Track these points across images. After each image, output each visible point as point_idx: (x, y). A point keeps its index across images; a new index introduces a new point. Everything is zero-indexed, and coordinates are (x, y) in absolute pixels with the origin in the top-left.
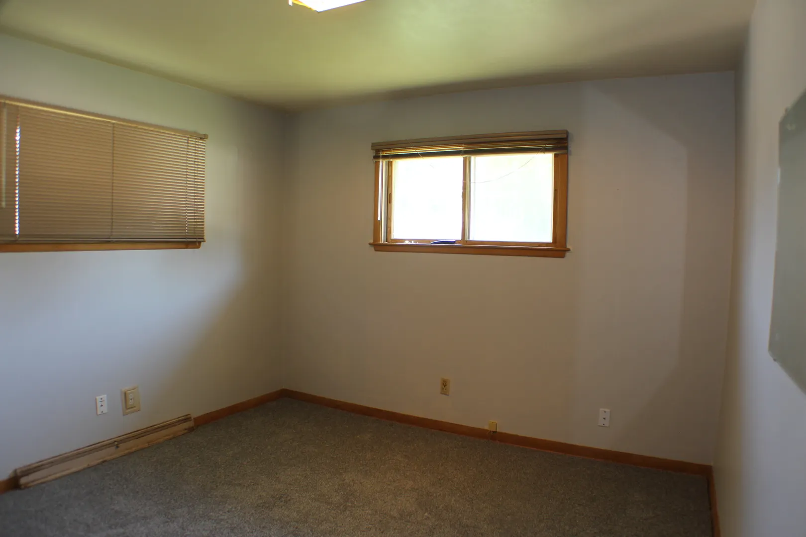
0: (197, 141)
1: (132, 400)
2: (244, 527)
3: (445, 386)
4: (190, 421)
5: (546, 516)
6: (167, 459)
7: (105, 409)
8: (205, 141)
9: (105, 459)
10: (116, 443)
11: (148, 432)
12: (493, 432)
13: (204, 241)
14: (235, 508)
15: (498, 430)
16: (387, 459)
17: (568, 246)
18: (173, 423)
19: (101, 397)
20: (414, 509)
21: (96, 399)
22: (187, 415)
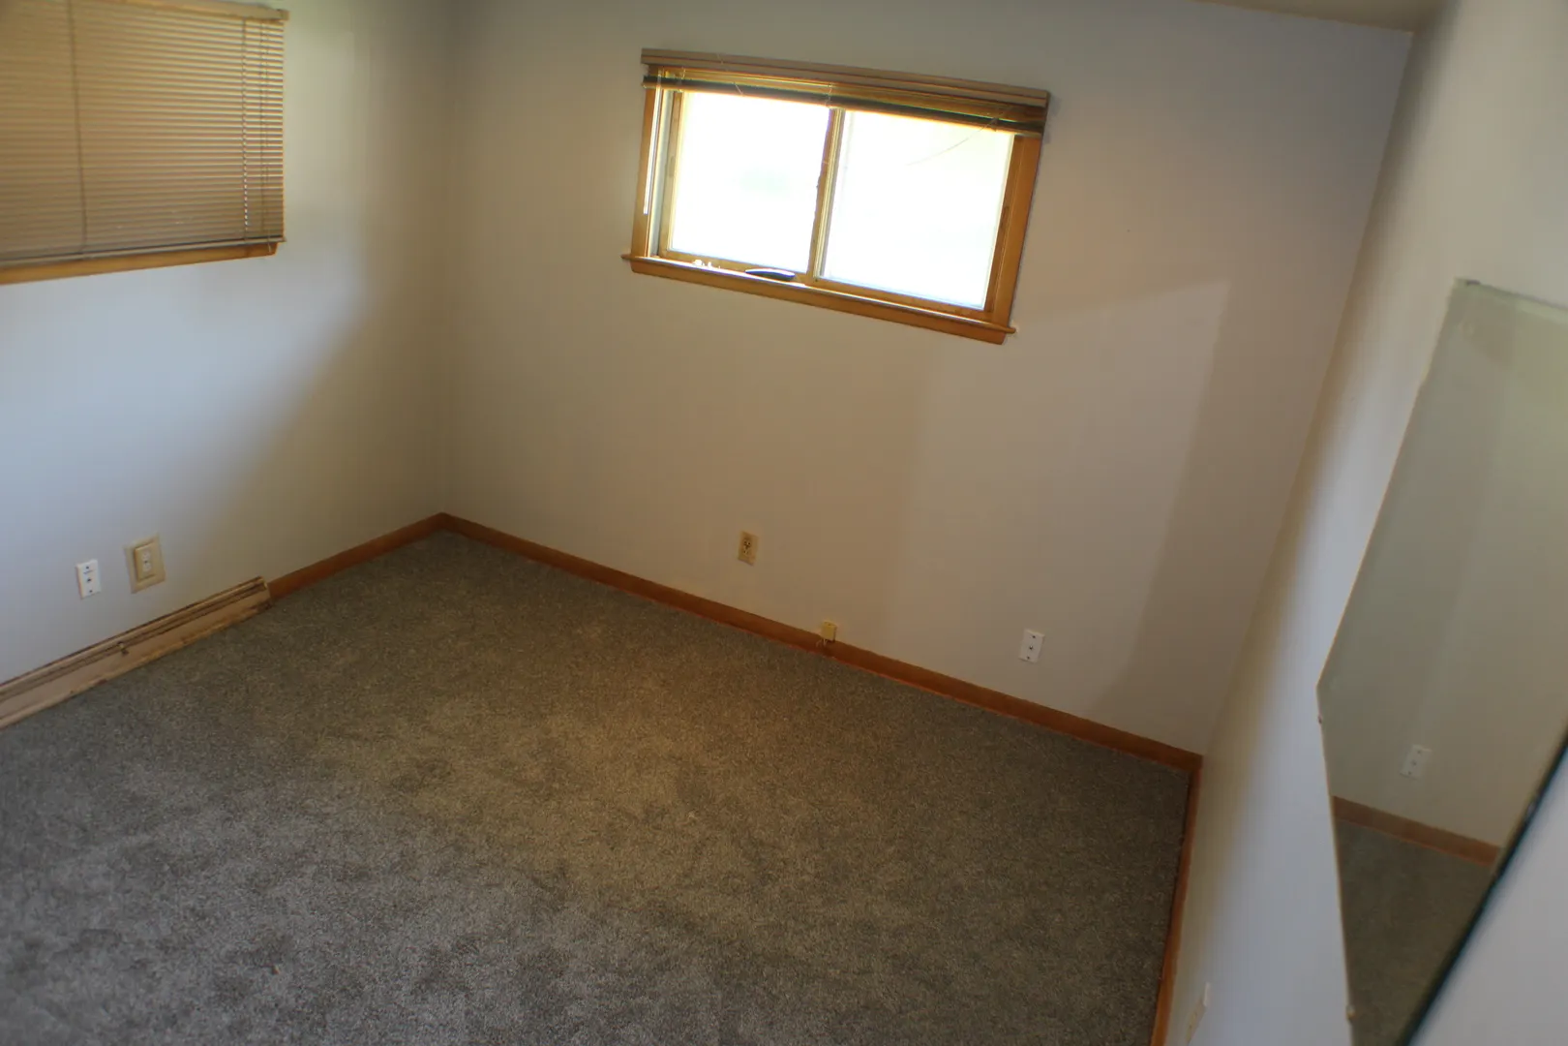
0: (264, 25)
1: (148, 564)
2: (368, 831)
3: (747, 547)
4: (262, 590)
5: (901, 832)
6: (221, 677)
7: (96, 585)
8: (282, 24)
9: (102, 678)
10: (122, 646)
11: (182, 618)
12: (829, 641)
13: (283, 241)
14: (351, 789)
15: (838, 639)
16: (630, 687)
17: (1013, 324)
18: (229, 598)
19: (87, 564)
20: (670, 802)
21: (77, 570)
22: (257, 579)
